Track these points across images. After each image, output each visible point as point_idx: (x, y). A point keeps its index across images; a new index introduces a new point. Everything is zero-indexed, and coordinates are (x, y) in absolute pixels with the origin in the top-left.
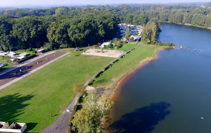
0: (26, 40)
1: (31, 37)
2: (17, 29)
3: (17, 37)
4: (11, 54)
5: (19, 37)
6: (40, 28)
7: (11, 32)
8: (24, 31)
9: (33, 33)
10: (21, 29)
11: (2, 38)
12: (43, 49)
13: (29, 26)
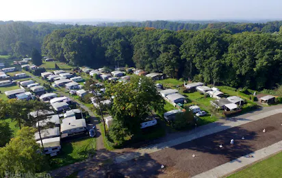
0: (243, 73)
1: (255, 69)
2: (236, 52)
3: (231, 65)
4: (215, 92)
5: (235, 65)
6: (278, 56)
7: (224, 55)
8: (245, 57)
9: (261, 63)
10: (241, 52)
11: (210, 63)
12: (271, 97)
13: (258, 49)
